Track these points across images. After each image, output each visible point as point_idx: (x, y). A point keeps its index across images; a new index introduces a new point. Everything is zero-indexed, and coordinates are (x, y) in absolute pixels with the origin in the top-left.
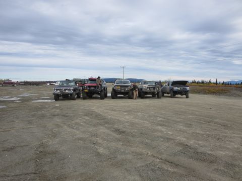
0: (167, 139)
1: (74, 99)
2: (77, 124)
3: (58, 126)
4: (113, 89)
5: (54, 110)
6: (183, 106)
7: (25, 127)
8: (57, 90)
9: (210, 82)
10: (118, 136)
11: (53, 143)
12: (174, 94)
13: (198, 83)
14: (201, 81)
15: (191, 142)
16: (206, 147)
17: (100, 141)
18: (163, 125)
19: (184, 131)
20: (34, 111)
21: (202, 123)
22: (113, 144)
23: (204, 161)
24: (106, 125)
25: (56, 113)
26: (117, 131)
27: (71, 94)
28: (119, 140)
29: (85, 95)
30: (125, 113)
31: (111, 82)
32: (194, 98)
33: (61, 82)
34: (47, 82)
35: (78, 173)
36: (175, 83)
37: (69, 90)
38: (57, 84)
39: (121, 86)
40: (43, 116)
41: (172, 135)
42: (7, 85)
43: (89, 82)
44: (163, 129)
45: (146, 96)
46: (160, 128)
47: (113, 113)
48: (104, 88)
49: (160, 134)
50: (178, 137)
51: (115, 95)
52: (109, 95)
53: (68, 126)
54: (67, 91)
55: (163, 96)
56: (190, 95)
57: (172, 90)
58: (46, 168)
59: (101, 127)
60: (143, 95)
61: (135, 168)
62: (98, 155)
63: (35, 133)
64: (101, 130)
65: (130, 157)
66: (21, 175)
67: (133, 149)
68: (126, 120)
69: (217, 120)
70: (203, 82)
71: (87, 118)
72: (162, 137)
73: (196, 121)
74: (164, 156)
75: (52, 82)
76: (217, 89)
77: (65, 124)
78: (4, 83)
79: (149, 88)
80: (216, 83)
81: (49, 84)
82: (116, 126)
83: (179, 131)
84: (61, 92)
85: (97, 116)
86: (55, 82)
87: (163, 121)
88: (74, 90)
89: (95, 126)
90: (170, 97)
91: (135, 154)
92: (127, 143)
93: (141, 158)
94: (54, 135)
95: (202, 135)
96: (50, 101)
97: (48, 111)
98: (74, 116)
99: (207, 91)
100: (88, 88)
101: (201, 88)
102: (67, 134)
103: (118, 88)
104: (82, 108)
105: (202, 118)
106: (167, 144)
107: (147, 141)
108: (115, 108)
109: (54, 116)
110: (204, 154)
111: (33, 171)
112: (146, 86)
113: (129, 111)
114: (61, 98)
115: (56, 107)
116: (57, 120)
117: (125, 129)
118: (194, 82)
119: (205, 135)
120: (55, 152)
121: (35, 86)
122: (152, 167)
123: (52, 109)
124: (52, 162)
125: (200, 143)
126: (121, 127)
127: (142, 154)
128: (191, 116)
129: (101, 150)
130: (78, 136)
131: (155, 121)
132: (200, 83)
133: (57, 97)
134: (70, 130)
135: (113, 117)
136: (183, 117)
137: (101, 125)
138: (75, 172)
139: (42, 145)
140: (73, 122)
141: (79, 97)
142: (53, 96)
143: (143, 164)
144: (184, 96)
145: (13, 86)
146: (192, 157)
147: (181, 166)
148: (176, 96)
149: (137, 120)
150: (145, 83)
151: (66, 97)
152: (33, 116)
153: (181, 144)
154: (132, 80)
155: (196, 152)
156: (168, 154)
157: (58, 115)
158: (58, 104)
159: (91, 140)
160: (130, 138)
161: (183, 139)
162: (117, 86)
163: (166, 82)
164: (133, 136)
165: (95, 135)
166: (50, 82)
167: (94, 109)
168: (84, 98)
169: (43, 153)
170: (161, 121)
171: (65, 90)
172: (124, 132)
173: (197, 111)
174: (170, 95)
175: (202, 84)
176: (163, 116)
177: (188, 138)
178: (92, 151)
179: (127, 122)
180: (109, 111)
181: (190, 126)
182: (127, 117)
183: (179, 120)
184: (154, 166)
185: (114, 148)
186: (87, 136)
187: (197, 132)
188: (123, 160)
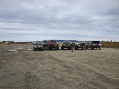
0: (90, 71)
1: (43, 50)
2: (45, 62)
3: (36, 63)
4: (62, 45)
5: (34, 56)
6: (98, 54)
7: (20, 64)
8: (35, 46)
9: (112, 42)
10: (65, 69)
11: (34, 72)
12: (93, 48)
13: (105, 42)
14: (107, 41)
15: (103, 73)
16: (111, 75)
17: (57, 71)
18: (88, 64)
19: (99, 67)
20: (24, 56)
21: (108, 63)
22: (63, 73)
23: (111, 83)
24: (59, 63)
25: (35, 57)
26: (65, 66)
27: (42, 48)
28: (66, 71)
29: (49, 48)
30: (68, 57)
31: (61, 42)
32: (103, 50)
33: (37, 42)
34: (30, 42)
35: (46, 87)
36: (93, 42)
37: (41, 46)
38: (35, 43)
39: (66, 44)
40: (29, 59)
41: (93, 69)
42: (12, 43)
43: (50, 42)
44: (88, 66)
45: (78, 49)
46: (86, 65)
47: (62, 57)
48: (58, 45)
49: (87, 68)
50: (96, 70)
51: (63, 48)
52: (60, 48)
53: (41, 63)
54: (40, 46)
55: (87, 49)
56: (101, 48)
57: (92, 46)
58: (30, 84)
59: (57, 64)
60: (77, 48)
61: (75, 86)
62: (56, 78)
63: (25, 67)
64: (57, 66)
65: (71, 80)
66: (19, 87)
67: (73, 76)
68: (69, 61)
69: (117, 62)
70: (108, 42)
71: (50, 60)
72: (88, 70)
73: (105, 62)
74: (89, 80)
75: (33, 42)
76: (115, 45)
77: (39, 62)
78: (11, 43)
79: (80, 45)
80: (115, 42)
81: (31, 43)
82: (64, 64)
83: (97, 67)
84: (37, 47)
85: (55, 59)
86: (34, 42)
87: (88, 62)
88: (43, 46)
89: (53, 63)
90: (91, 49)
91: (74, 78)
92: (70, 72)
93: (77, 81)
94: (34, 68)
95: (109, 69)
96: (32, 51)
97: (31, 56)
98: (43, 59)
99: (110, 46)
100: (50, 45)
101: (107, 44)
102: (40, 67)
103: (65, 45)
104: (47, 54)
105: (108, 60)
106: (91, 74)
107: (80, 72)
108: (63, 55)
109: (34, 58)
110: (110, 79)
111: (25, 86)
112: (79, 44)
113: (71, 56)
114: (37, 50)
115: (35, 54)
116: (35, 60)
117: (69, 66)
118: (103, 42)
119: (110, 70)
120: (35, 76)
121: (25, 44)
122: (83, 85)
123: (33, 55)
124: (33, 81)
125: (108, 73)
126: (66, 64)
127: (78, 79)
128: (102, 59)
129: (57, 76)
130: (45, 69)
131: (84, 62)
132: (106, 42)
133: (35, 49)
134: (42, 65)
135: (62, 59)
136: (98, 59)
137: (57, 63)
138: (45, 86)
139: (28, 73)
140: (43, 62)
141: (45, 49)
142: (33, 49)
143: (78, 84)
144: (98, 49)
145: (15, 44)
146: (104, 81)
147: (98, 85)
148: (94, 49)
149: (74, 61)
150: (78, 42)
151: (39, 49)
152: (24, 58)
153: (98, 74)
154: (71, 41)
155: (106, 78)
156: (91, 78)
157: (36, 58)
158: (36, 53)
159: (52, 71)
160: (71, 70)
161: (99, 71)
162: (64, 44)
163: (88, 42)
164: (73, 69)
165: (54, 68)
166: (31, 42)
167: (53, 55)
168: (48, 50)
169: (29, 77)
170: (87, 61)
171: (39, 46)
172: (68, 67)
173: (105, 57)
174: (91, 48)
175: (107, 43)
176: (88, 59)
177: (101, 71)
178: (52, 76)
179: (70, 62)
180: (61, 56)
181: (102, 64)
182: (69, 59)
183: (96, 61)
184: (84, 85)
185: (63, 75)
186: (50, 69)
187: (106, 67)
188: (68, 81)
